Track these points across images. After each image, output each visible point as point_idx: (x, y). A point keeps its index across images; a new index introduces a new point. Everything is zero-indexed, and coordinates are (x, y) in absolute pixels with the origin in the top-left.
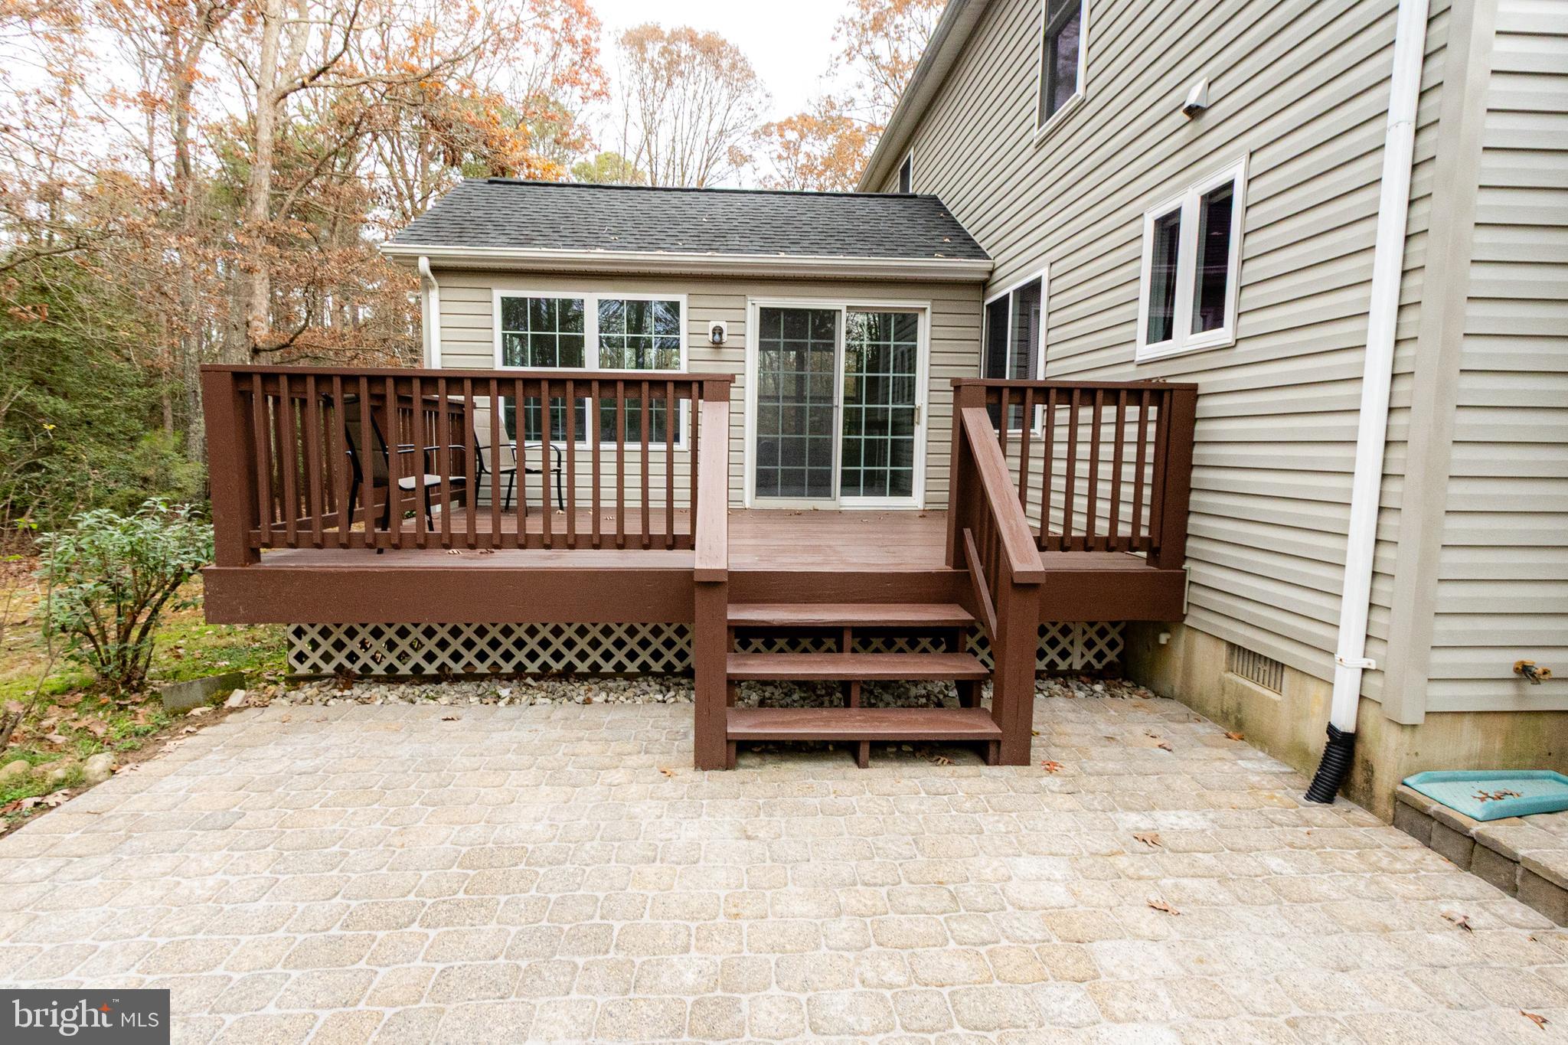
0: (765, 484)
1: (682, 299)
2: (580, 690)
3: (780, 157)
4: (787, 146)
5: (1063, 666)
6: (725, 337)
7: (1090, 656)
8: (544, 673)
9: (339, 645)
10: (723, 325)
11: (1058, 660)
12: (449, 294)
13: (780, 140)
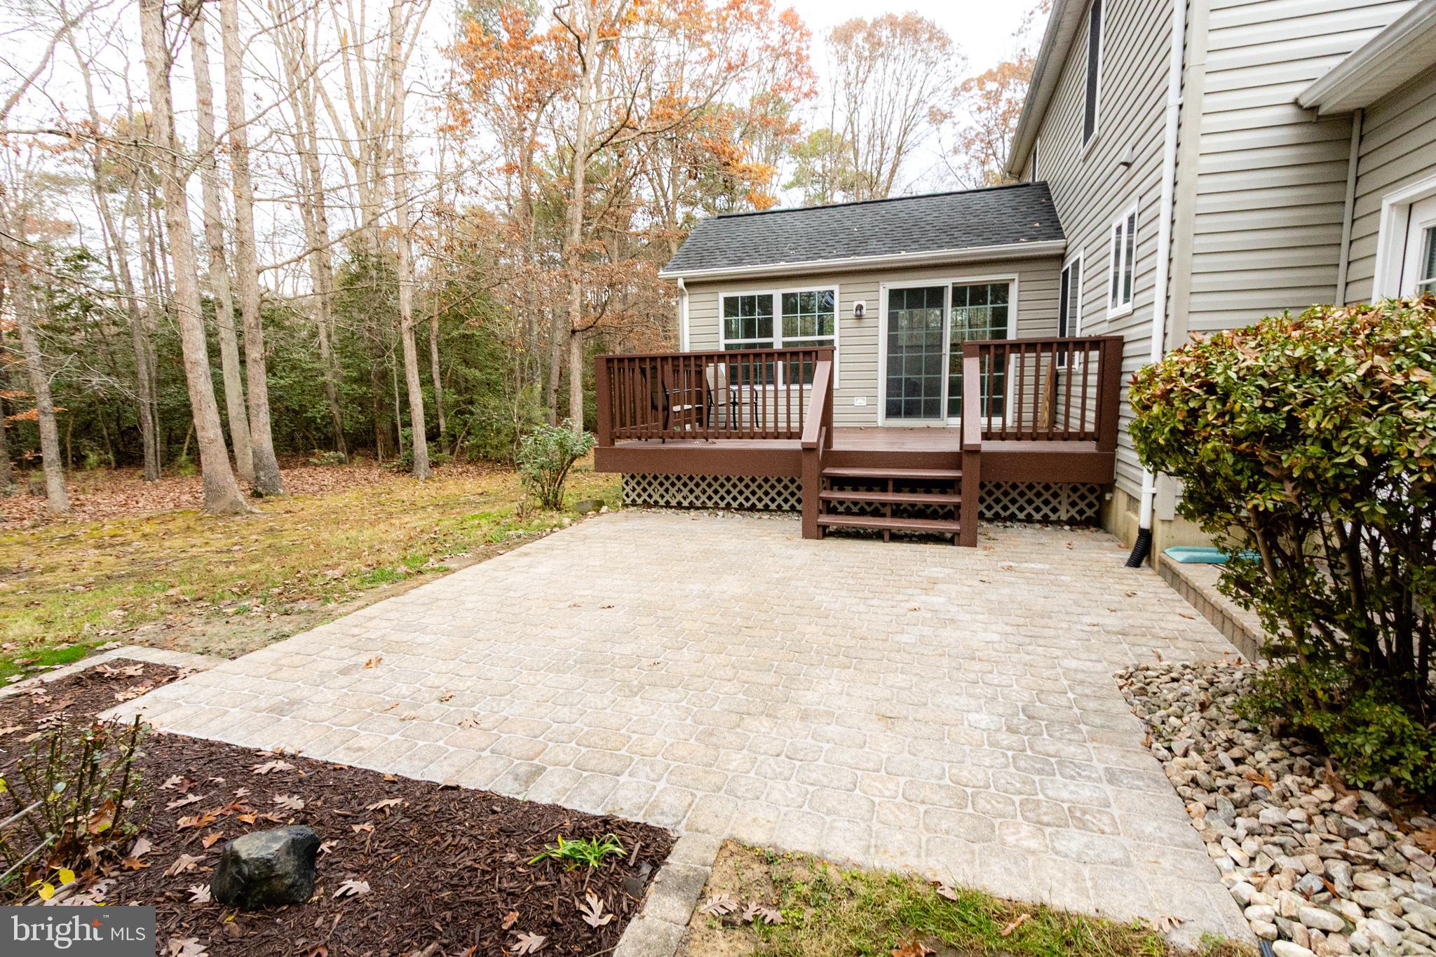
0: (893, 410)
1: (836, 288)
2: (757, 515)
3: (979, 109)
4: (988, 96)
5: (1053, 517)
6: (864, 311)
7: (1073, 512)
8: (741, 507)
9: (644, 490)
10: (863, 303)
11: (1050, 514)
12: (695, 298)
13: (980, 93)
